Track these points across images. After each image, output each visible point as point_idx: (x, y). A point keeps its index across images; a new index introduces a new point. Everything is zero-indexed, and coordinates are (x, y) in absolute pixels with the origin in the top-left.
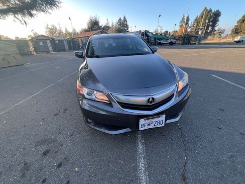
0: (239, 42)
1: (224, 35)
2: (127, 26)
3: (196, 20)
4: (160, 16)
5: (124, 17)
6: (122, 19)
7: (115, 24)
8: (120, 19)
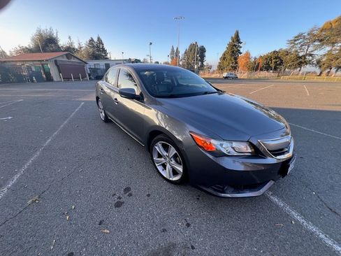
0: (226, 78)
1: (211, 70)
2: (104, 51)
3: (185, 53)
4: (151, 44)
5: (99, 39)
6: (95, 40)
7: (84, 45)
8: (92, 40)
